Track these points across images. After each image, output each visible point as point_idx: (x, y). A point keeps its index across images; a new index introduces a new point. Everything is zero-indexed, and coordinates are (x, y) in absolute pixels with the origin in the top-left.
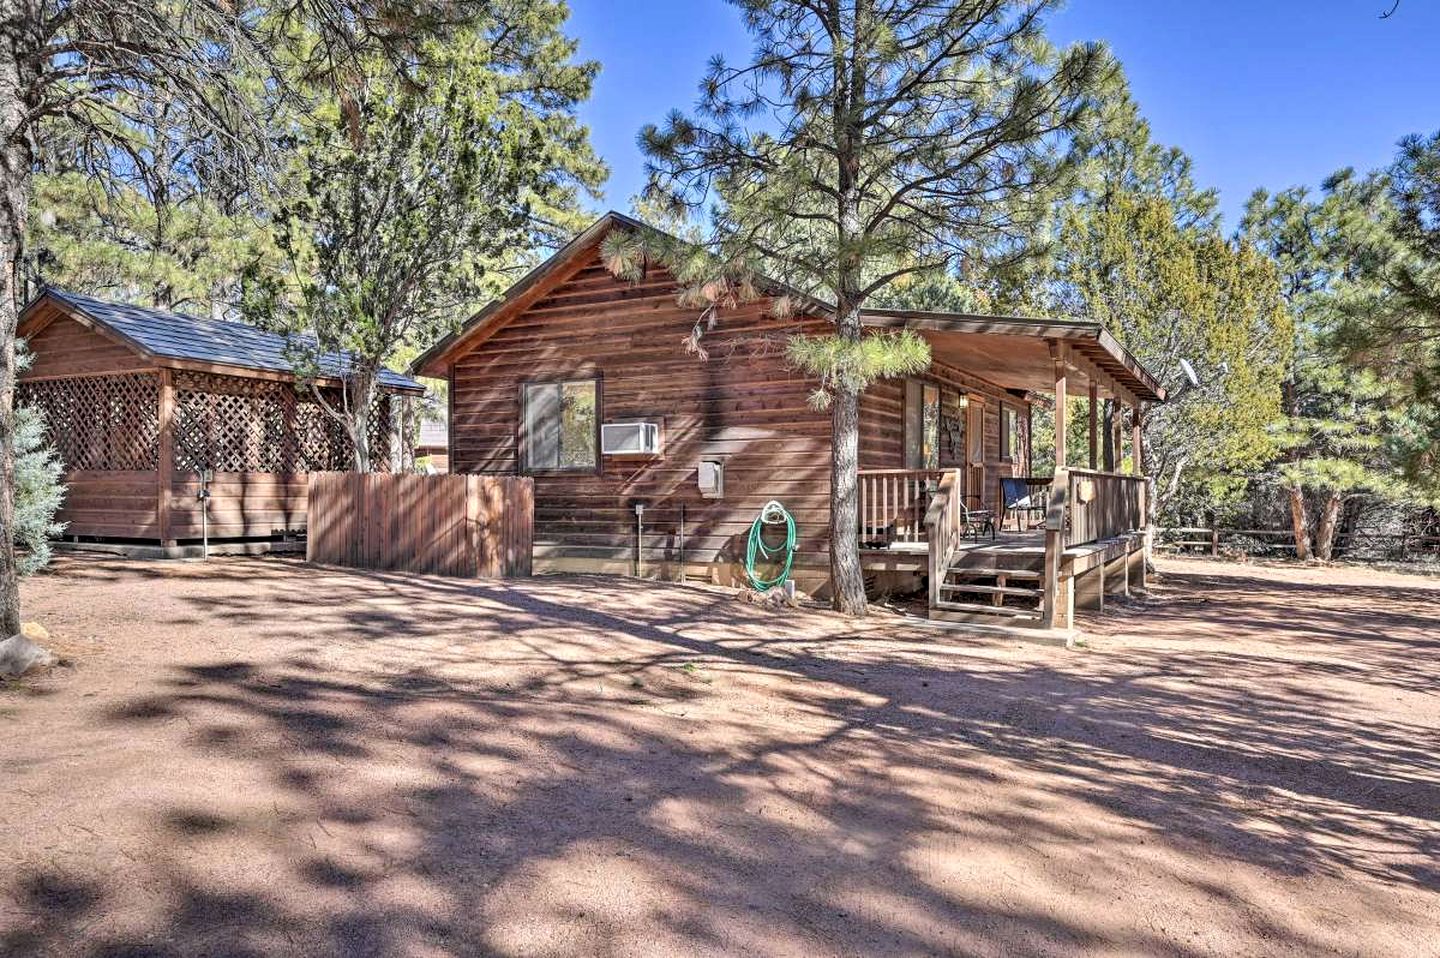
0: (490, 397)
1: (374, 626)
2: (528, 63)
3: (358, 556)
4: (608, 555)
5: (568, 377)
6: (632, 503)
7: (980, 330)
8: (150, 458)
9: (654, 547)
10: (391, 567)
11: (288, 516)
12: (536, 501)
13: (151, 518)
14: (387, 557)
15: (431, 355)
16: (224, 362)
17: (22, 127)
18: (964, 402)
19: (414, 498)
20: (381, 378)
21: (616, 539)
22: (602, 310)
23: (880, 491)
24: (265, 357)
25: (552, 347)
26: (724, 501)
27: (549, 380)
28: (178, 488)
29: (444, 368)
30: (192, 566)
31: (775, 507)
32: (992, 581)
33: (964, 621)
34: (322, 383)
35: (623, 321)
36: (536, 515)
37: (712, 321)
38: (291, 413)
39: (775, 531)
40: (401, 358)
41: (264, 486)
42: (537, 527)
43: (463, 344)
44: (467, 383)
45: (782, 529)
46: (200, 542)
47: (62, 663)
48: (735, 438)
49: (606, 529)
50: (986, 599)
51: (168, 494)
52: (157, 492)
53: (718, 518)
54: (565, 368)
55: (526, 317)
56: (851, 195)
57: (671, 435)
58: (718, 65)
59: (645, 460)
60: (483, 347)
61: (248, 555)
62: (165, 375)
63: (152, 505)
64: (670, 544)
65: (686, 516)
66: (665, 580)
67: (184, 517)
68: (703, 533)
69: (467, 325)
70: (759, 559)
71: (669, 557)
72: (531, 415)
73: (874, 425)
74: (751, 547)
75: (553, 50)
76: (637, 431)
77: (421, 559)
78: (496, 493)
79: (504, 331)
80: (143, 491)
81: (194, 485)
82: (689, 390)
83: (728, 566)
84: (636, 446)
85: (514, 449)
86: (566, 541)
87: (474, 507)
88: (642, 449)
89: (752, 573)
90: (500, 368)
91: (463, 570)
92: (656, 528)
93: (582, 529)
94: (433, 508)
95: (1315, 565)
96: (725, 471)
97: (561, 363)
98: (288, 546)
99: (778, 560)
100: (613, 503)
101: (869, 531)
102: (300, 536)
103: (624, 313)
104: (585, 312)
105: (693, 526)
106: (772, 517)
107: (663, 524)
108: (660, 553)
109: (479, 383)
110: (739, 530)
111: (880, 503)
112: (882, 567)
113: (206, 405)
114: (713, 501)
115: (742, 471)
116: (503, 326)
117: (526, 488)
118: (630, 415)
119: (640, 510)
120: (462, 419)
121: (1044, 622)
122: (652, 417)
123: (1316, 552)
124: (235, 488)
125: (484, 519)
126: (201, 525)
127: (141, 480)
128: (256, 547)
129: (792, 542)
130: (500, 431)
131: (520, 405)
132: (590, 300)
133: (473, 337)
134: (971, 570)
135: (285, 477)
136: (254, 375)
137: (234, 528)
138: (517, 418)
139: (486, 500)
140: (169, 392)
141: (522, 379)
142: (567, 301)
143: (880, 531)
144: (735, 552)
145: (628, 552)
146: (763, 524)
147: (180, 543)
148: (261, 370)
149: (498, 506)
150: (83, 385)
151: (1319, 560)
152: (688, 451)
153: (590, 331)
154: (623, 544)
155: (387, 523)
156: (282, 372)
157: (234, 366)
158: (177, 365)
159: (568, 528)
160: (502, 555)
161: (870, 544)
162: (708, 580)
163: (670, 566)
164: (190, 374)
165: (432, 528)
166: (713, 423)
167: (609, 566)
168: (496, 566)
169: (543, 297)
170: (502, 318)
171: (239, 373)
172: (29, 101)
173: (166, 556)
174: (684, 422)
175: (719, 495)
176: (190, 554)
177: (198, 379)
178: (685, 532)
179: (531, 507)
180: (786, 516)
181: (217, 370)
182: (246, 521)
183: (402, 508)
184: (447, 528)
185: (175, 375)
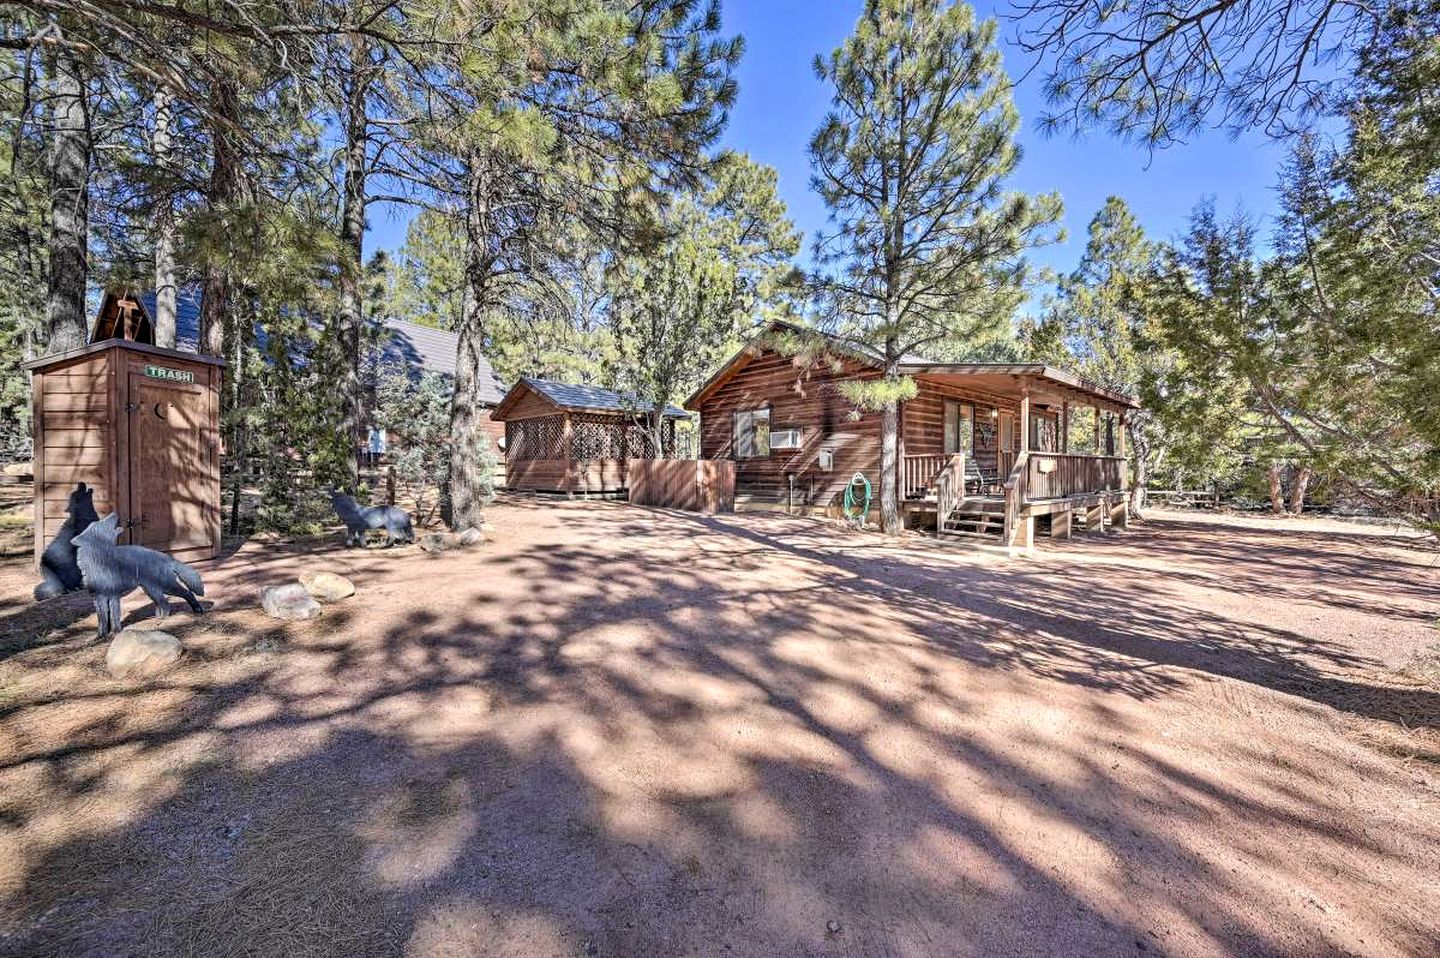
0: (720, 420)
1: (632, 531)
2: (766, 237)
3: (649, 501)
4: (775, 501)
5: (756, 408)
6: (787, 474)
7: (972, 372)
8: (561, 457)
9: (799, 497)
10: (664, 506)
11: (623, 481)
12: (737, 474)
13: (562, 482)
14: (662, 501)
15: (692, 399)
16: (592, 407)
17: (476, 312)
18: (995, 414)
19: (672, 473)
20: (666, 412)
21: (780, 493)
22: (773, 372)
23: (917, 467)
24: (611, 405)
25: (748, 394)
26: (833, 473)
27: (746, 410)
28: (573, 467)
29: (699, 406)
30: (579, 503)
31: (858, 475)
32: (979, 518)
33: (957, 540)
34: (639, 416)
35: (782, 377)
36: (737, 481)
37: (808, 376)
38: (624, 431)
39: (859, 489)
40: (677, 401)
41: (612, 467)
42: (736, 487)
43: (706, 394)
44: (709, 414)
45: (863, 488)
46: (583, 493)
47: (489, 541)
48: (839, 439)
49: (775, 488)
50: (973, 528)
51: (568, 471)
52: (564, 469)
53: (830, 482)
54: (755, 404)
55: (737, 378)
56: (893, 300)
57: (808, 436)
58: (820, 236)
59: (792, 452)
60: (717, 394)
61: (604, 499)
62: (566, 415)
63: (562, 476)
64: (806, 496)
65: (814, 481)
66: (804, 514)
67: (575, 481)
68: (822, 490)
69: (706, 384)
70: (851, 505)
71: (806, 503)
72: (738, 429)
73: (918, 429)
74: (846, 497)
75: (778, 229)
76: (787, 436)
77: (677, 502)
78: (713, 470)
79: (725, 386)
80: (559, 469)
81: (579, 466)
82: (816, 413)
83: (835, 509)
84: (787, 444)
85: (731, 446)
86: (755, 494)
87: (700, 476)
88: (790, 446)
89: (848, 513)
90: (723, 405)
91: (695, 508)
92: (799, 487)
93: (763, 487)
94: (682, 476)
95: (1286, 517)
96: (834, 456)
97: (751, 401)
98: (622, 495)
99: (862, 505)
100: (777, 474)
101: (911, 489)
102: (627, 490)
103: (784, 373)
104: (764, 373)
105: (818, 486)
106: (859, 481)
107: (802, 485)
108: (801, 501)
109: (715, 413)
110: (840, 489)
111: (917, 474)
112: (917, 509)
113: (587, 428)
114: (827, 473)
115: (842, 456)
116: (725, 383)
117: (730, 467)
118: (785, 427)
119: (791, 478)
120: (707, 432)
121: (1005, 543)
122: (795, 427)
123: (1288, 509)
124: (598, 468)
125: (706, 482)
126: (583, 484)
127: (558, 464)
128: (608, 496)
129: (869, 495)
130: (725, 437)
131: (734, 423)
132: (767, 367)
133: (711, 389)
134: (967, 512)
135: (622, 463)
136: (604, 413)
137: (597, 486)
138: (731, 430)
139: (708, 472)
140: (568, 423)
141: (735, 410)
142: (755, 368)
143: (917, 489)
144: (839, 500)
145: (785, 501)
146: (854, 487)
147: (575, 493)
148: (608, 411)
149: (713, 475)
150: (536, 421)
151: (1291, 514)
152: (816, 445)
153: (766, 384)
154: (783, 496)
155: (662, 483)
156: (619, 411)
157: (596, 409)
158: (570, 410)
159: (755, 488)
160: (717, 501)
161: (912, 497)
162: (826, 516)
163: (806, 508)
164: (578, 414)
165: (682, 486)
166: (828, 429)
167: (776, 508)
168: (712, 506)
169: (744, 367)
170: (724, 379)
171: (598, 412)
172: (478, 300)
173: (568, 499)
174: (813, 430)
175: (831, 469)
176: (578, 498)
177: (580, 416)
178: (813, 490)
179: (733, 476)
180: (865, 482)
181: (588, 411)
182: (603, 483)
183: (668, 477)
184: (688, 487)
185: (571, 415)
